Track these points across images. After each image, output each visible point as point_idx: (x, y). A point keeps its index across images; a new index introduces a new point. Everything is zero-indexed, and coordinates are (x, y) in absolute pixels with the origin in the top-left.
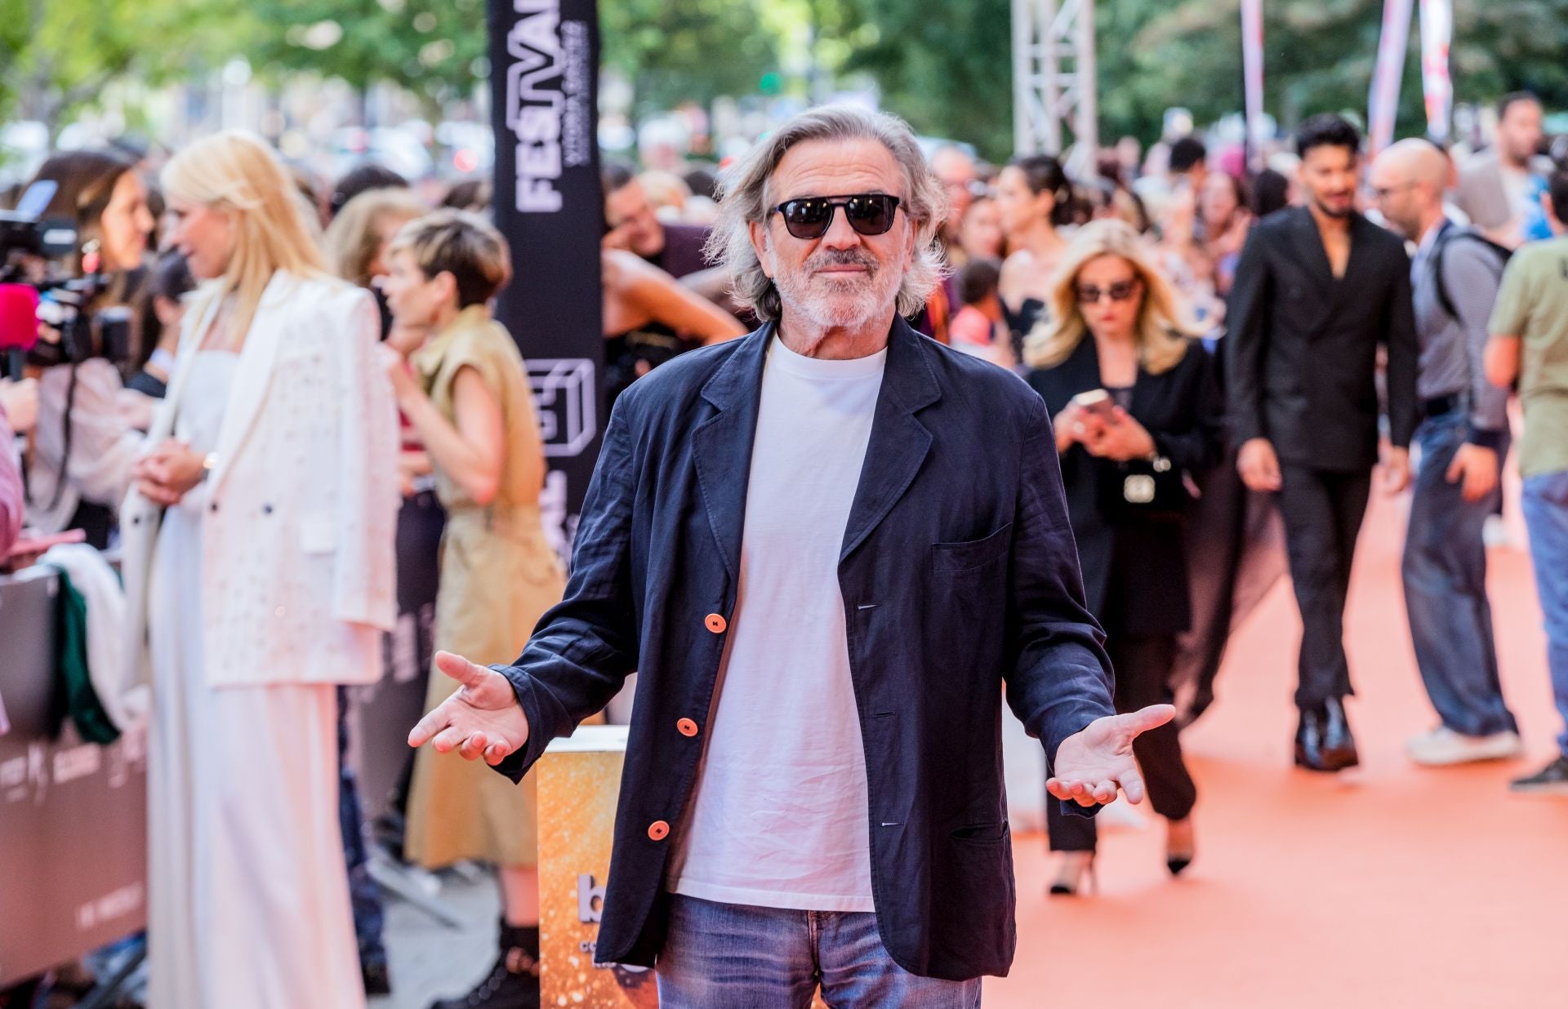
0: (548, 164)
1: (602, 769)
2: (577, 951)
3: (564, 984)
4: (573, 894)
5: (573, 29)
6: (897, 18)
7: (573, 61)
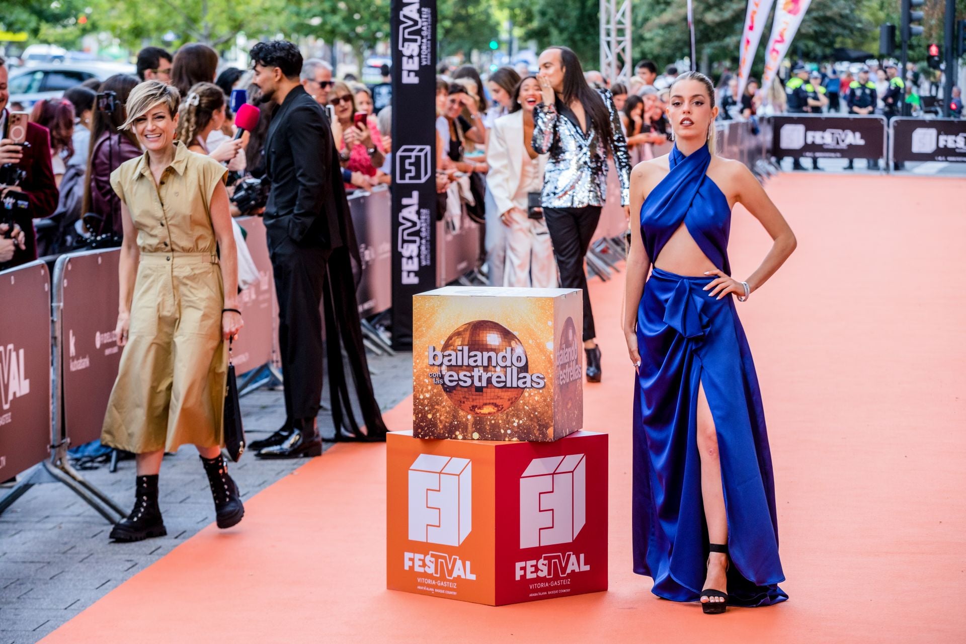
0: (414, 65)
1: (439, 303)
2: (427, 377)
3: (422, 390)
4: (426, 353)
5: (425, 10)
6: (548, 17)
7: (425, 24)
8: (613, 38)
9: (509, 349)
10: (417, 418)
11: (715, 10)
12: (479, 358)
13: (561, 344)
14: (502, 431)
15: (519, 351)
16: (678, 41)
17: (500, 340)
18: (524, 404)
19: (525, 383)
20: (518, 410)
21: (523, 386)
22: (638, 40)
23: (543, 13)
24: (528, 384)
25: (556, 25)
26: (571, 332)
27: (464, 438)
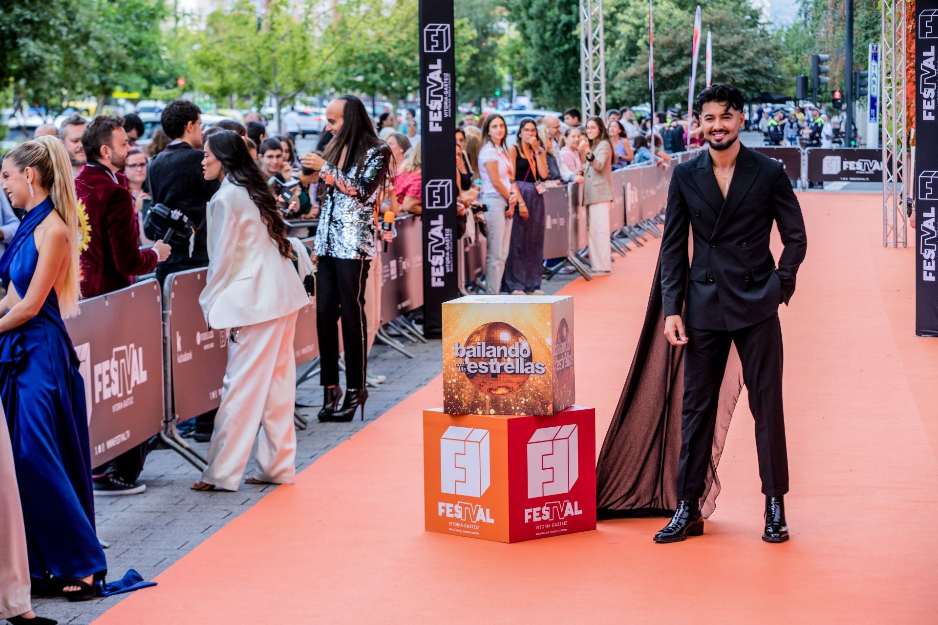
0: (438, 117)
1: (462, 308)
2: (454, 367)
3: (450, 376)
4: (453, 348)
6: (539, 73)
7: (447, 85)
8: (592, 91)
9: (517, 344)
10: (446, 398)
11: (669, 65)
12: (494, 351)
13: (557, 340)
14: (513, 408)
15: (525, 345)
16: (640, 90)
17: (510, 337)
18: (530, 386)
19: (530, 370)
20: (525, 391)
21: (529, 372)
22: (610, 89)
23: (535, 70)
24: (533, 371)
25: (546, 79)
26: (565, 329)
27: (483, 414)
